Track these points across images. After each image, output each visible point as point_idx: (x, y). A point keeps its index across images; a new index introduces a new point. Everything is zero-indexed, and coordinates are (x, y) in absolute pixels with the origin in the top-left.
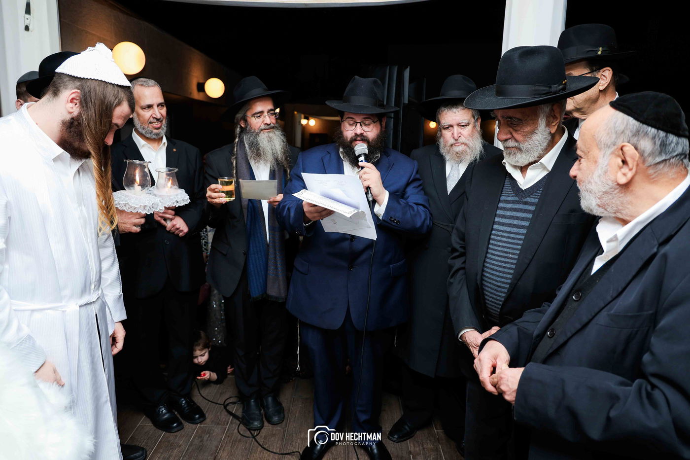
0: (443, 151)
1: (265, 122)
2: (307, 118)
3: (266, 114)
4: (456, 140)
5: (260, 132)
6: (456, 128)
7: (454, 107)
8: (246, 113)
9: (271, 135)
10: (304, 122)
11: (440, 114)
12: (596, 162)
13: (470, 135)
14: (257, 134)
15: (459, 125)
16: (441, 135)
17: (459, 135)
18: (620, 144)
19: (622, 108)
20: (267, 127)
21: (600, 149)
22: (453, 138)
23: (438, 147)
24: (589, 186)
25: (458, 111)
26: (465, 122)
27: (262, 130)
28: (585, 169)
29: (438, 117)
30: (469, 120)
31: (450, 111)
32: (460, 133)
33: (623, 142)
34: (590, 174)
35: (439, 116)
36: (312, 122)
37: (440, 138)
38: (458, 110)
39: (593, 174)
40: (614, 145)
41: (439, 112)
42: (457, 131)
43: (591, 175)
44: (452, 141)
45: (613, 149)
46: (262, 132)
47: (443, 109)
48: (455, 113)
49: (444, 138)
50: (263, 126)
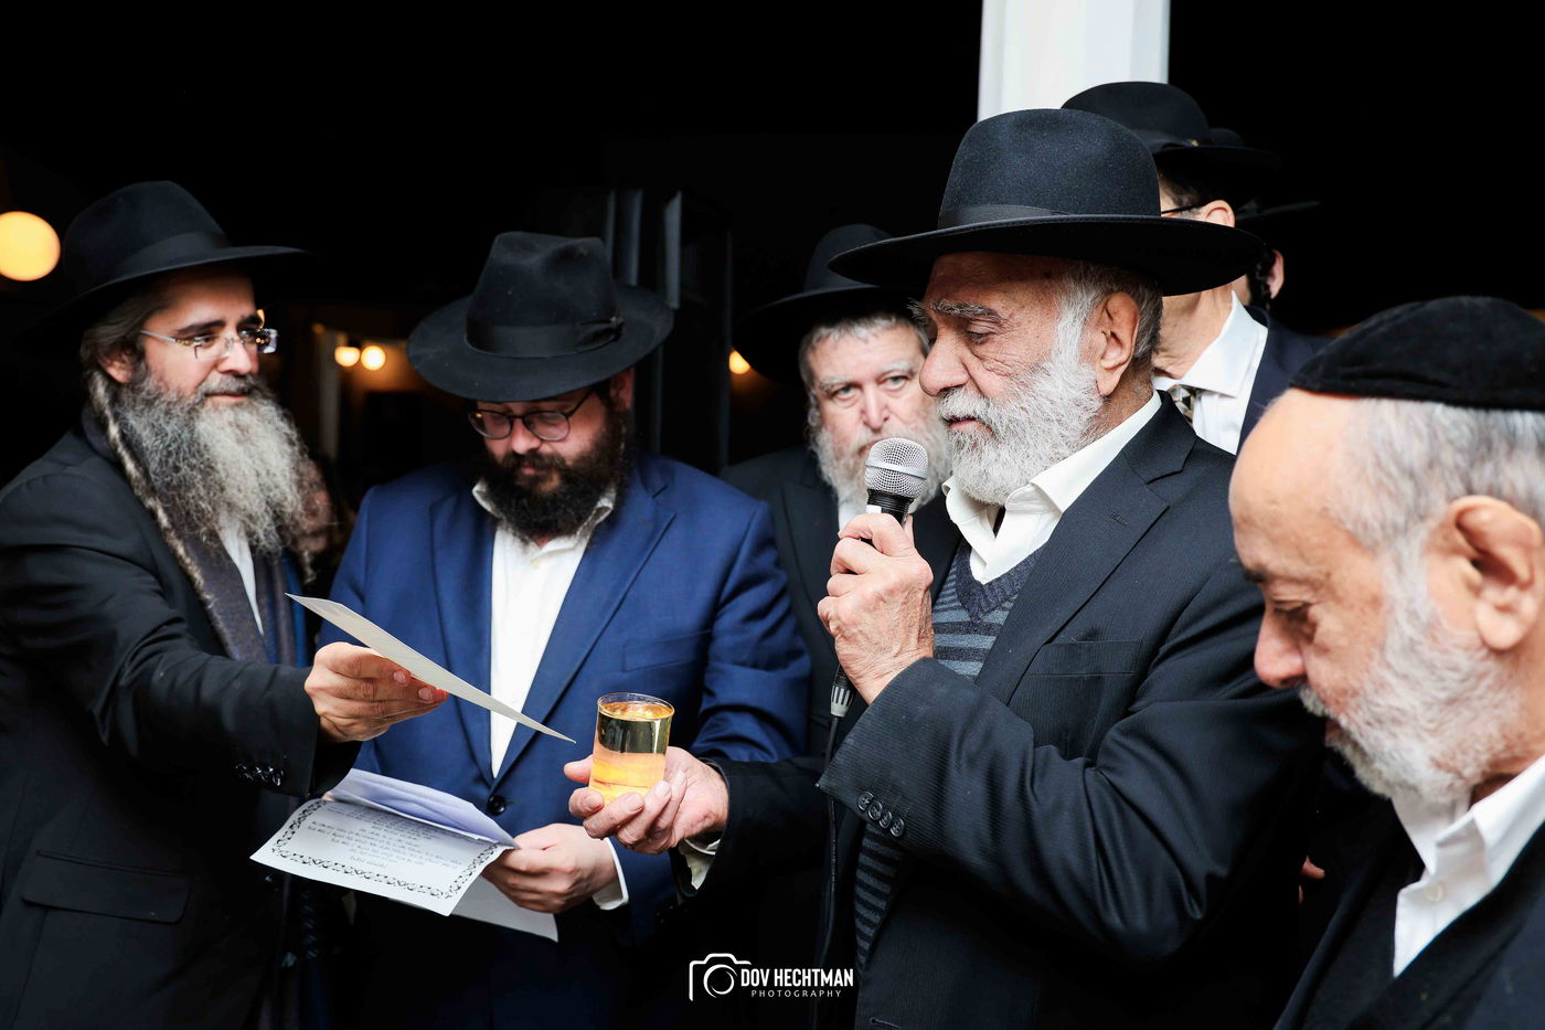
0: (832, 471)
1: (226, 366)
2: (356, 343)
3: (230, 332)
4: (876, 431)
5: (202, 403)
6: (871, 390)
7: (859, 323)
8: (141, 324)
9: (246, 417)
10: (346, 356)
11: (814, 349)
12: (1376, 602)
13: (918, 414)
14: (193, 411)
15: (880, 380)
16: (822, 420)
17: (885, 414)
18: (1442, 510)
19: (1378, 383)
20: (234, 385)
21: (1371, 550)
22: (866, 424)
23: (812, 462)
24: (1385, 702)
25: (875, 335)
26: (901, 367)
27: (208, 395)
28: (1343, 642)
29: (807, 363)
30: (913, 359)
31: (847, 337)
32: (887, 407)
33: (1451, 499)
34: (1370, 656)
35: (811, 357)
36: (374, 359)
37: (819, 428)
38: (873, 330)
39: (1382, 649)
40: (1422, 518)
41: (809, 342)
42: (878, 402)
43: (1377, 656)
44: (861, 435)
45: (1422, 533)
46: (209, 402)
47: (824, 331)
48: (866, 341)
49: (834, 430)
50: (215, 381)
